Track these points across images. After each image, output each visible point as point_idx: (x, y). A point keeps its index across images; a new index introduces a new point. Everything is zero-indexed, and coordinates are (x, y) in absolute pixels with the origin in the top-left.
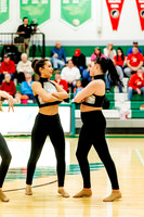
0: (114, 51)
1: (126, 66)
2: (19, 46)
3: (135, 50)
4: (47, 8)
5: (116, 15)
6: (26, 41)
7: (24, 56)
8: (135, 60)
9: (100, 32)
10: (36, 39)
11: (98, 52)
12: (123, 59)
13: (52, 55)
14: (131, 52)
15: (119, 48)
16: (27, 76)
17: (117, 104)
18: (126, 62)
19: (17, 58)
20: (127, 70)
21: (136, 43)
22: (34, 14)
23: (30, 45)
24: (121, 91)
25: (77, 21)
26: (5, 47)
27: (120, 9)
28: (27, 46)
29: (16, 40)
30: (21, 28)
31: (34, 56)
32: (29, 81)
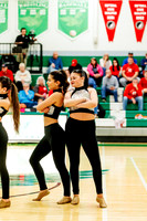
0: (110, 62)
1: (122, 76)
2: (17, 56)
3: (130, 61)
4: (45, 19)
5: (112, 26)
6: (24, 51)
7: (22, 65)
8: (130, 70)
9: (96, 43)
10: (33, 50)
11: (94, 62)
12: (119, 69)
13: (49, 65)
14: (126, 63)
15: (115, 59)
16: (24, 85)
17: (112, 113)
18: (122, 72)
19: (15, 68)
20: (122, 80)
21: (131, 54)
22: (32, 25)
23: (28, 55)
24: (116, 101)
25: (73, 32)
26: (4, 56)
27: (116, 21)
28: (24, 56)
29: (15, 50)
30: (19, 38)
31: (31, 66)
32: (27, 90)
